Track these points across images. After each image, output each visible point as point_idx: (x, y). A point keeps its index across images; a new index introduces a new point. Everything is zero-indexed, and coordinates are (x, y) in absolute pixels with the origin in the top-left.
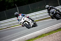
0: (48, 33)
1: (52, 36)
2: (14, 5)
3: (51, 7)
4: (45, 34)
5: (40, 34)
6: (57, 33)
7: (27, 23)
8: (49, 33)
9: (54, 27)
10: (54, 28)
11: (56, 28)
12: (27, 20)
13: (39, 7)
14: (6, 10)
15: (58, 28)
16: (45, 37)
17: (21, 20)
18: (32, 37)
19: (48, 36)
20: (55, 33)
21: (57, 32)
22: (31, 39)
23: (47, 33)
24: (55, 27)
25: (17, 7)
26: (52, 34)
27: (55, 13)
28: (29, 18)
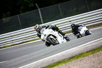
0: (92, 51)
1: (98, 56)
2: (33, 5)
4: (87, 52)
13: (75, 9)
14: (20, 13)
16: (86, 58)
18: (65, 58)
19: (92, 55)
23: (90, 51)
25: (39, 9)
26: (98, 53)
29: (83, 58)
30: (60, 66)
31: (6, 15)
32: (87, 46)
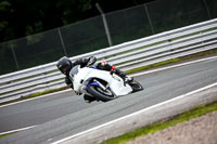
2: (90, 7)
13: (180, 14)
18: (159, 118)
22: (155, 123)
25: (103, 15)
30: (150, 134)
31: (34, 28)
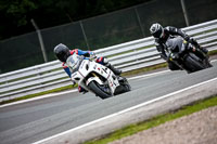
0: (149, 121)
1: (162, 133)
2: (26, 22)
3: (168, 28)
4: (139, 124)
5: (119, 126)
6: (178, 120)
7: (97, 79)
8: (151, 121)
9: (168, 101)
10: (170, 103)
11: (177, 105)
12: (97, 70)
15: (185, 102)
16: (137, 136)
17: (77, 70)
19: (150, 130)
20: (174, 122)
21: (180, 116)
23: (145, 121)
24: (171, 99)
26: (161, 126)
27: (183, 49)
28: (104, 64)
29: (129, 137)
32: (139, 111)
